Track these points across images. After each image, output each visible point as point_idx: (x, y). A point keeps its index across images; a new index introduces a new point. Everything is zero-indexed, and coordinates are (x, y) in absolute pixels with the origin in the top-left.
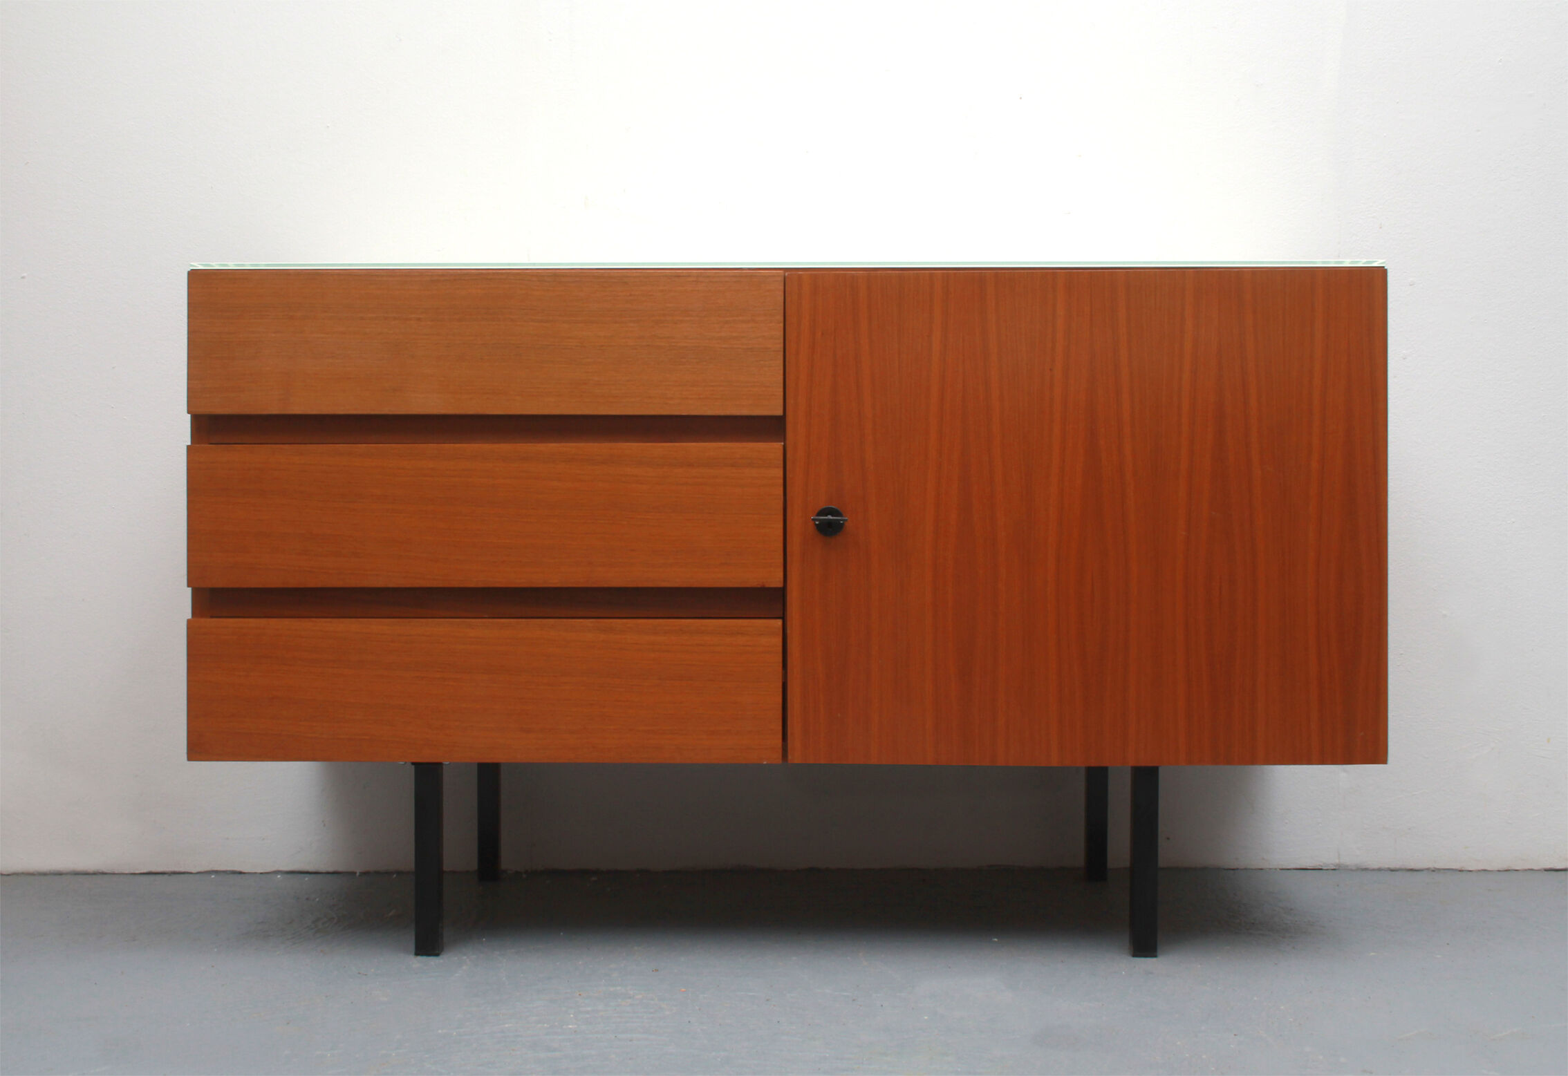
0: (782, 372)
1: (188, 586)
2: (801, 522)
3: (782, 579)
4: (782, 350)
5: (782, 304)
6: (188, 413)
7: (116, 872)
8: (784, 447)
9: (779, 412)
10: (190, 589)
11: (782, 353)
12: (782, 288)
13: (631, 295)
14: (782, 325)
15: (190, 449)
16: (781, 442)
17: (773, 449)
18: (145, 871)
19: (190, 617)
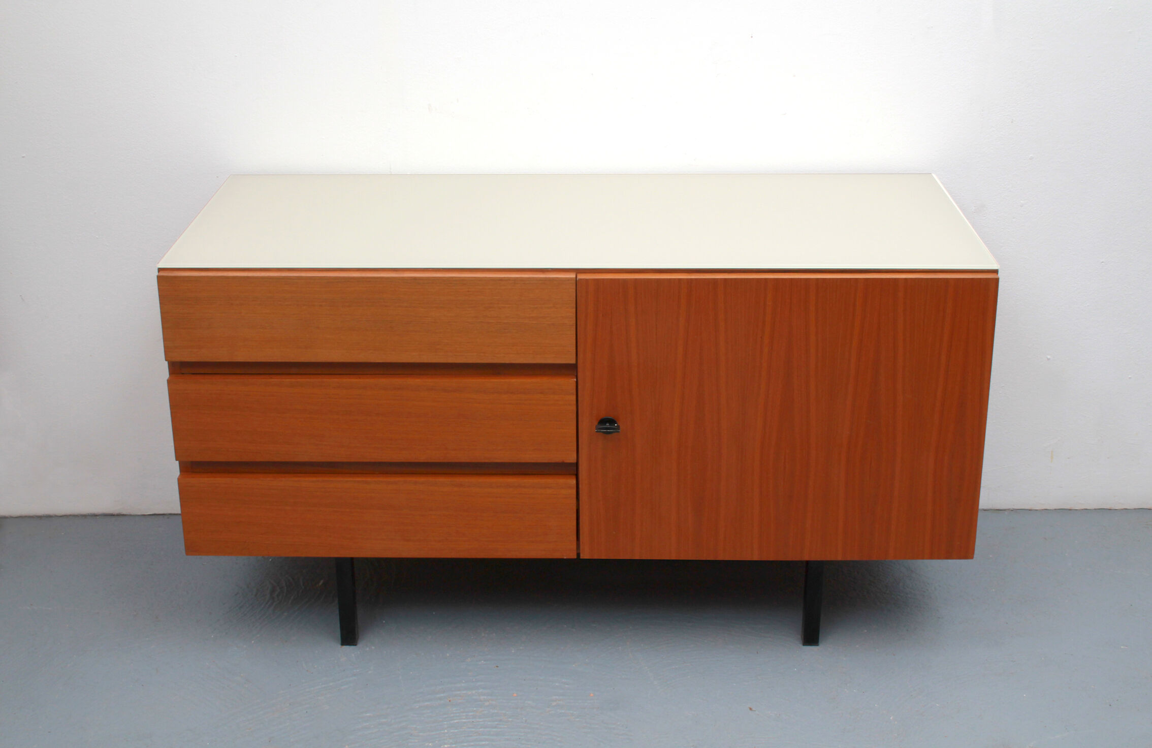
0: (575, 338)
1: (176, 460)
2: (588, 424)
3: (576, 458)
4: (575, 325)
5: (575, 297)
6: (166, 360)
7: (133, 514)
8: (577, 382)
9: (573, 362)
10: (178, 462)
11: (575, 327)
12: (575, 287)
13: (468, 291)
14: (574, 310)
15: (169, 382)
16: (574, 378)
17: (569, 383)
18: (151, 513)
19: (178, 473)
